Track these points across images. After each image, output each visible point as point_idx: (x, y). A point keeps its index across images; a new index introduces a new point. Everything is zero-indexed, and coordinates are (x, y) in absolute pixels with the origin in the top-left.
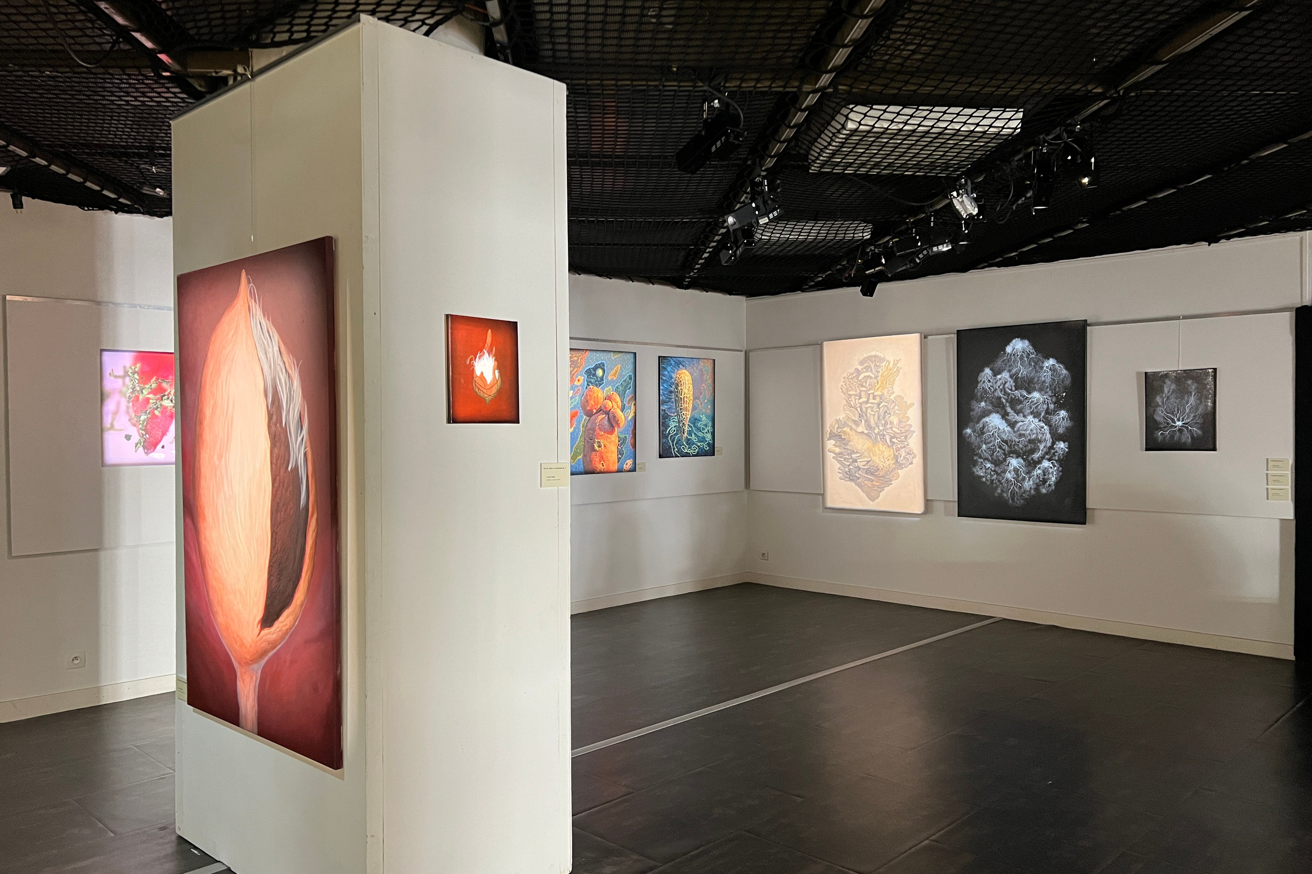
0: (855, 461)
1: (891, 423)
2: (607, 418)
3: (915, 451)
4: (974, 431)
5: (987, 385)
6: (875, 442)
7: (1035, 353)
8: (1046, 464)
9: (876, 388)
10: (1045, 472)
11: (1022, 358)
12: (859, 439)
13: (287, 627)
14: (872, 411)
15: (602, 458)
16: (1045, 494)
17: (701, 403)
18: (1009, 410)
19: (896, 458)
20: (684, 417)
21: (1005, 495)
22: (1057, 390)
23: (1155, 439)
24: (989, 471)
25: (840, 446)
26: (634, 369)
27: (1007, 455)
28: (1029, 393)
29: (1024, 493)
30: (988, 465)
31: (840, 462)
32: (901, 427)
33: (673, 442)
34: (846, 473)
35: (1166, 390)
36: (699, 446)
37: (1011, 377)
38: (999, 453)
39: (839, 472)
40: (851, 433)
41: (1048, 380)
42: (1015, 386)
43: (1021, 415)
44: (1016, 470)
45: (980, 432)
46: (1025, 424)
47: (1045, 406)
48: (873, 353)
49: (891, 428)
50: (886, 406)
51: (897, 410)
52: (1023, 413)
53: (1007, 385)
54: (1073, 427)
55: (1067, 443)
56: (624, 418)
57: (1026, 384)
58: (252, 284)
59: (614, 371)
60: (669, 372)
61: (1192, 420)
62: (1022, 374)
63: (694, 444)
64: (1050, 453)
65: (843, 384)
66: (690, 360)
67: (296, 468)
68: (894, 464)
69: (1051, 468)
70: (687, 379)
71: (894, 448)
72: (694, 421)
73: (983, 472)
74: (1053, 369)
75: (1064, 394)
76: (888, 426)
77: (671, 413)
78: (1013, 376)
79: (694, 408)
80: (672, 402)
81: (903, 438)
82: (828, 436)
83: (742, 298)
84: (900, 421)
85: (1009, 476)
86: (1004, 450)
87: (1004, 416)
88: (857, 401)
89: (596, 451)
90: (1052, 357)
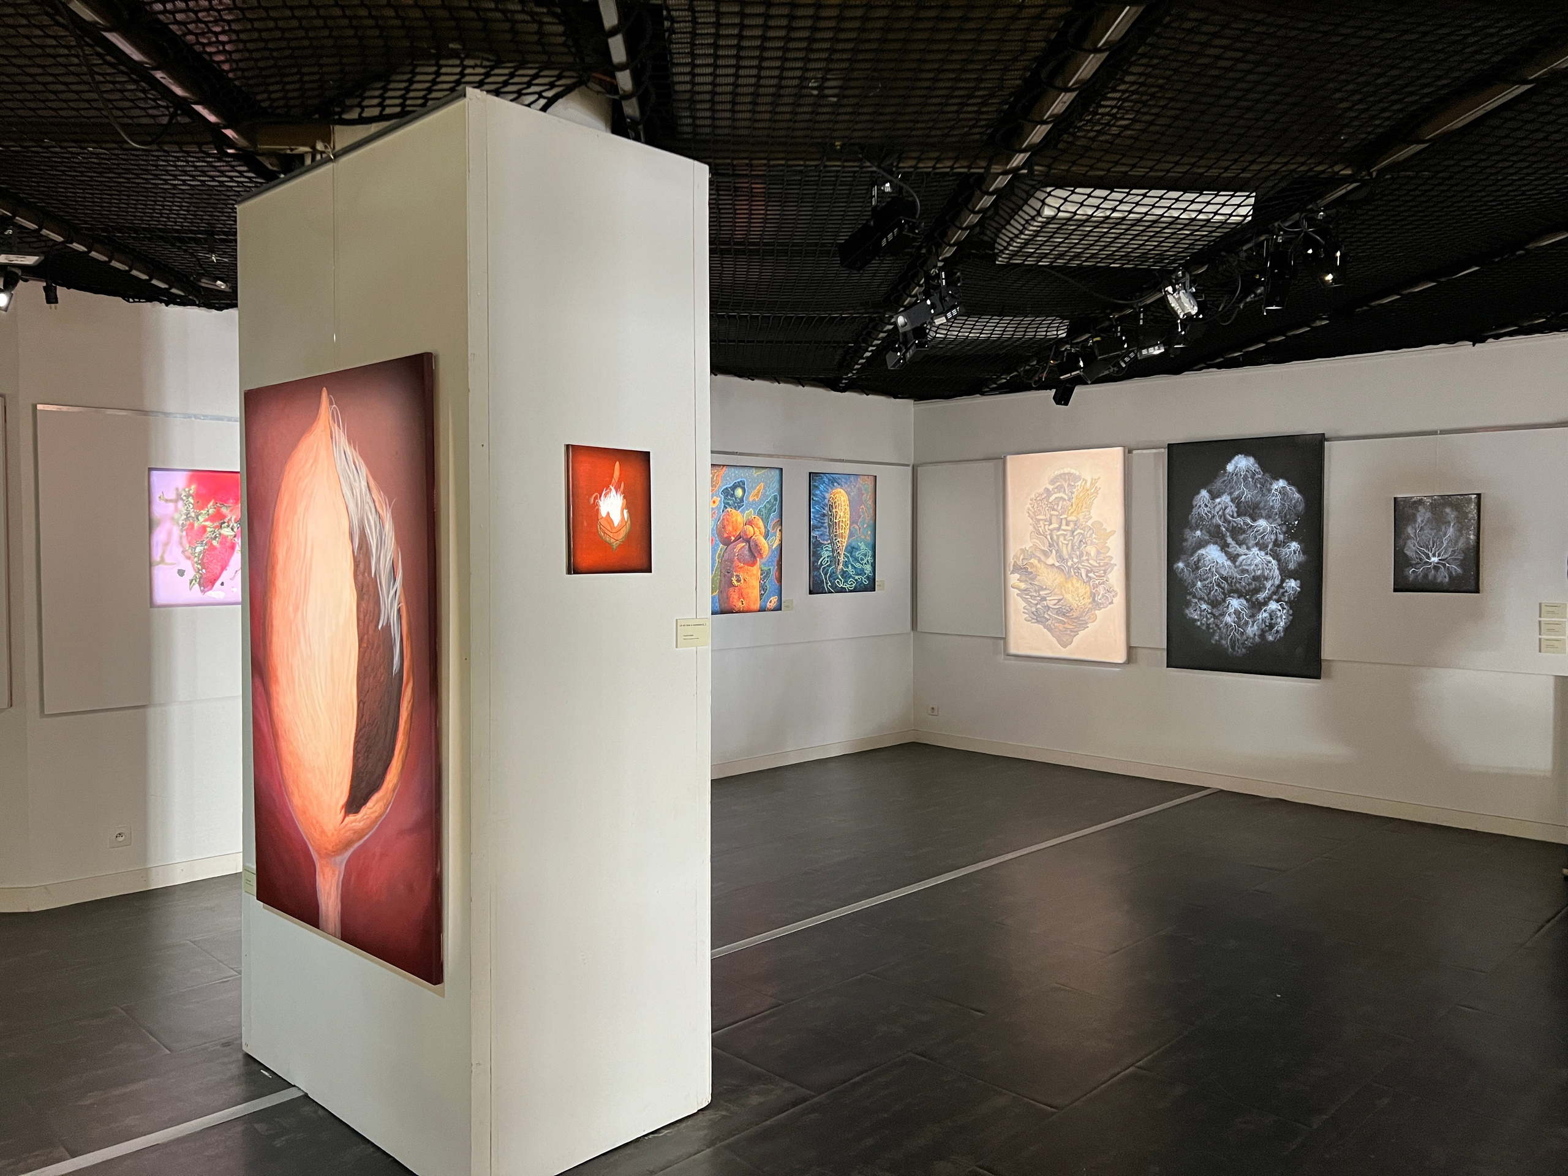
0: (1044, 599)
1: (1088, 554)
2: (747, 547)
3: (1116, 589)
4: (1187, 565)
5: (1203, 511)
6: (1068, 577)
7: (1262, 473)
8: (1273, 606)
9: (1070, 512)
10: (1272, 615)
11: (1245, 478)
12: (1048, 574)
13: (376, 814)
14: (1065, 540)
15: (741, 595)
16: (1272, 643)
17: (860, 528)
18: (1229, 540)
19: (1093, 596)
20: (839, 545)
21: (1224, 642)
22: (1288, 517)
23: (1406, 577)
24: (1205, 613)
25: (1026, 581)
26: (779, 489)
27: (1227, 594)
28: (1254, 520)
29: (1246, 640)
30: (1204, 606)
31: (1024, 599)
32: (1100, 560)
33: (826, 574)
34: (1033, 613)
35: (1419, 520)
36: (856, 580)
37: (1232, 500)
38: (1216, 592)
39: (1024, 612)
40: (1039, 565)
41: (1277, 505)
42: (1237, 512)
43: (1244, 546)
44: (1237, 613)
45: (1194, 567)
46: (1248, 558)
47: (1273, 537)
48: (1066, 471)
49: (1088, 560)
50: (1081, 534)
51: (1095, 538)
52: (1247, 545)
53: (1227, 511)
54: (1307, 562)
55: (1298, 581)
56: (767, 546)
57: (1251, 510)
58: (334, 406)
59: (756, 491)
60: (821, 491)
61: (1450, 556)
62: (1245, 497)
63: (850, 577)
64: (1278, 592)
65: (1030, 506)
66: (847, 476)
67: (388, 627)
68: (1090, 603)
69: (1280, 610)
70: (843, 499)
71: (1091, 584)
72: (851, 549)
73: (1197, 615)
74: (1283, 492)
75: (1296, 523)
76: (1084, 558)
77: (824, 540)
78: (1237, 501)
79: (851, 535)
80: (825, 528)
81: (1102, 572)
82: (1012, 569)
83: (909, 403)
84: (1098, 553)
85: (1228, 619)
86: (1223, 588)
87: (1224, 547)
88: (1047, 527)
89: (734, 586)
90: (1282, 478)
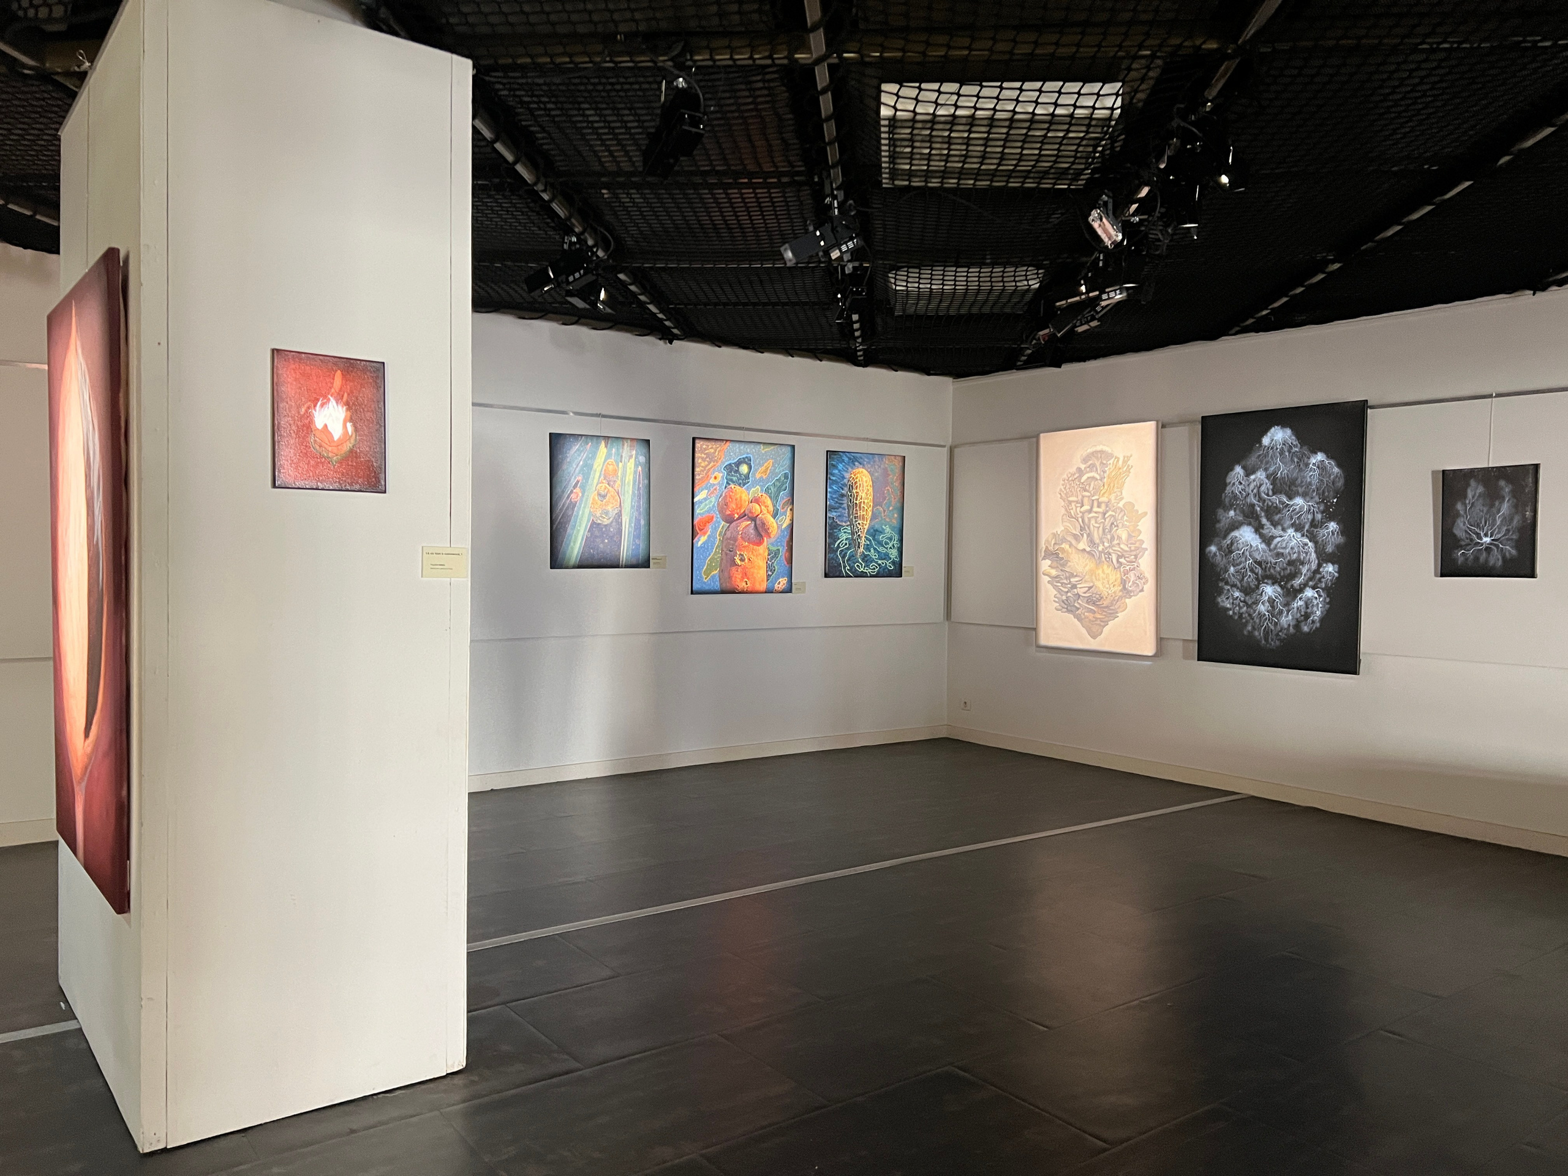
0: (1074, 586)
1: (1119, 538)
2: (753, 525)
3: (1147, 575)
4: (1220, 549)
5: (1237, 489)
6: (1099, 563)
7: (1299, 445)
8: (1309, 593)
9: (1102, 492)
10: (1307, 604)
11: (1282, 452)
12: (1079, 559)
13: (95, 737)
14: (1096, 522)
15: (745, 574)
16: (1308, 633)
17: (884, 511)
18: (1264, 521)
19: (1124, 583)
20: (859, 527)
21: (1256, 633)
22: (1326, 494)
23: (1455, 560)
24: (1237, 602)
25: (1057, 567)
26: (791, 466)
27: (1260, 580)
28: (1290, 498)
29: (1280, 631)
30: (1237, 594)
31: (1055, 587)
32: (1132, 544)
33: (843, 557)
34: (1063, 602)
35: (1470, 494)
36: (879, 565)
37: (1268, 477)
38: (1250, 578)
39: (1054, 601)
40: (1070, 550)
41: (1315, 481)
42: (1273, 490)
43: (1280, 528)
44: (1271, 601)
45: (1227, 550)
46: (1283, 540)
47: (1310, 517)
48: (1099, 448)
49: (1119, 544)
50: (1113, 516)
51: (1126, 521)
52: (1282, 525)
53: (1263, 488)
54: (1345, 544)
55: (1336, 566)
56: (776, 526)
57: (1286, 487)
59: (763, 468)
60: (839, 471)
61: (1503, 536)
62: (1281, 473)
63: (873, 561)
64: (1315, 578)
65: (1062, 487)
66: (871, 456)
67: (98, 541)
68: (1120, 591)
69: (1316, 598)
70: (865, 479)
71: (1122, 570)
72: (874, 533)
73: (1229, 603)
74: (1321, 466)
75: (1335, 500)
76: (1116, 542)
77: (842, 521)
78: (1272, 477)
79: (874, 517)
80: (844, 509)
81: (1133, 557)
82: (1043, 554)
83: (948, 380)
84: (1130, 536)
85: (1262, 608)
86: (1257, 574)
87: (1258, 529)
88: (1078, 509)
89: (738, 565)
90: (1321, 450)
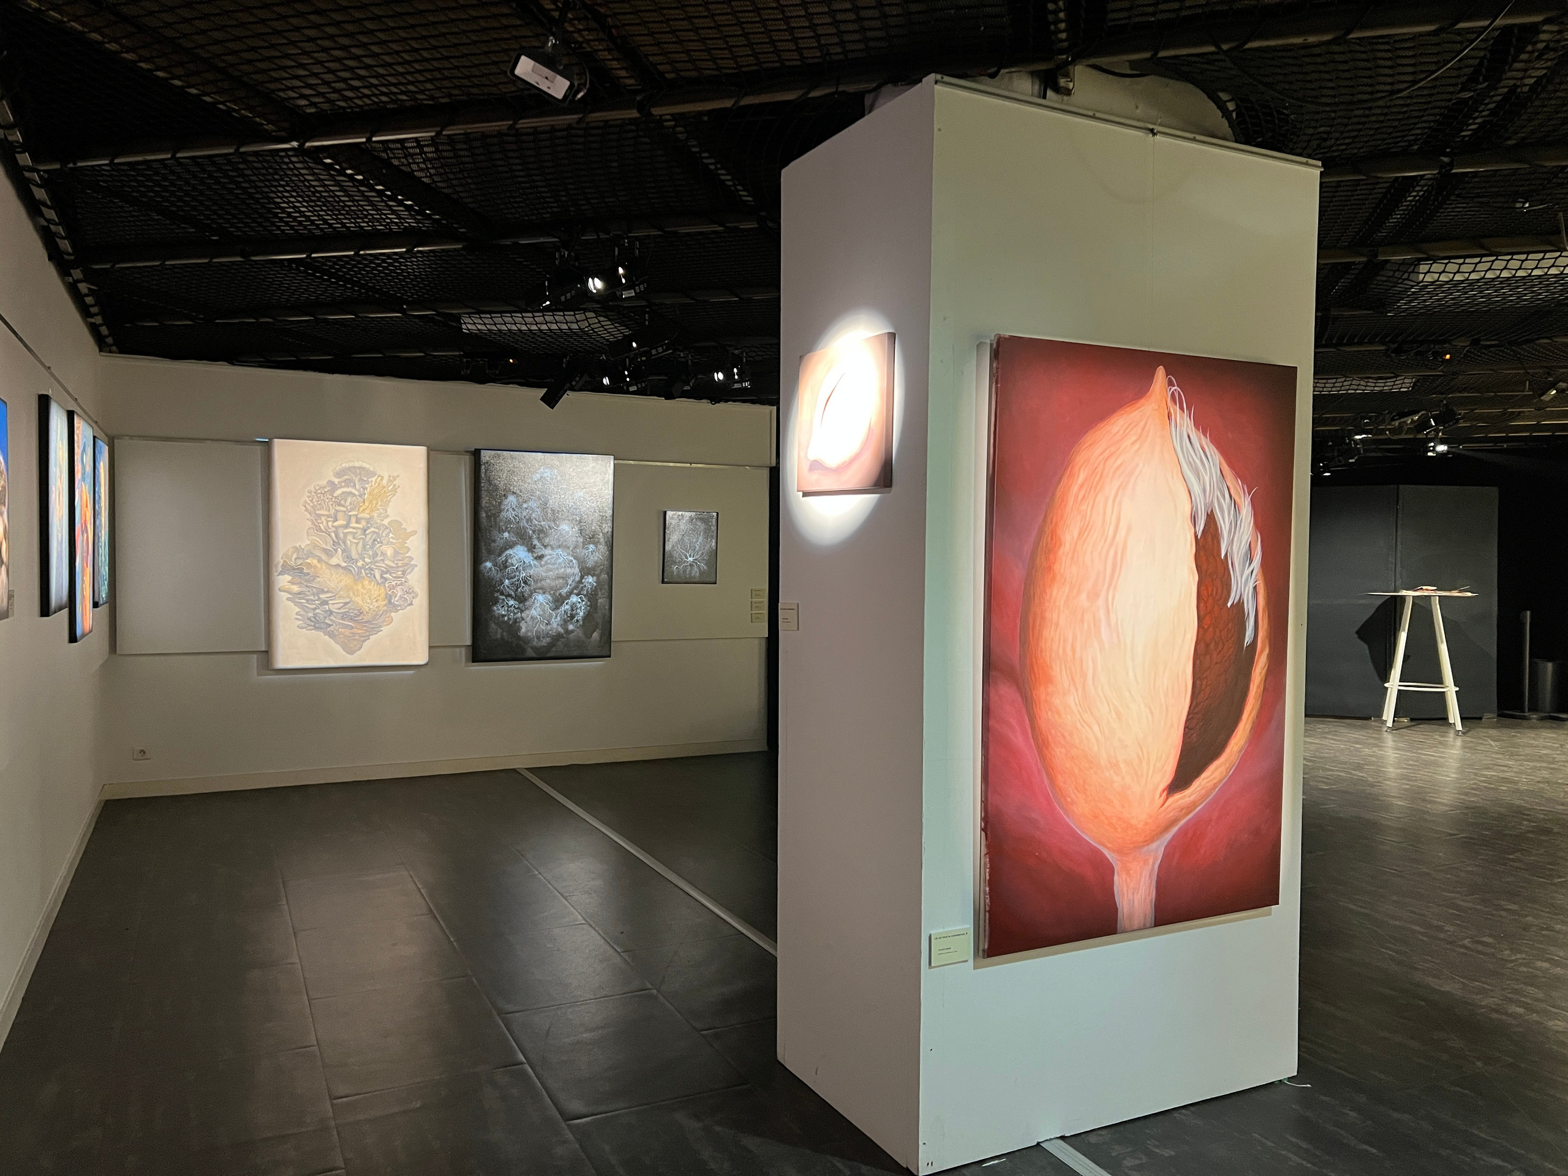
0: (325, 603)
1: (383, 554)
3: (417, 589)
4: (495, 565)
5: (511, 515)
6: (358, 578)
8: (574, 599)
9: (361, 509)
10: (573, 607)
12: (332, 574)
16: (572, 631)
18: (535, 542)
19: (389, 598)
21: (530, 634)
23: (672, 573)
25: (301, 583)
27: (534, 591)
28: (558, 525)
29: (550, 631)
30: (511, 602)
31: (297, 604)
32: (398, 560)
34: (309, 619)
35: (682, 529)
37: (538, 507)
38: (524, 589)
39: (296, 619)
40: (319, 565)
42: (542, 518)
43: (549, 548)
44: (542, 607)
45: (502, 566)
46: (553, 558)
47: (574, 540)
48: (357, 464)
49: (383, 560)
50: (374, 532)
52: (551, 546)
53: (534, 515)
54: (601, 561)
55: (595, 578)
57: (555, 516)
58: (1176, 388)
61: (701, 556)
62: (550, 504)
64: (578, 588)
65: (307, 499)
67: (1240, 605)
68: (385, 605)
69: (579, 603)
71: (387, 585)
73: (505, 611)
76: (379, 558)
78: (541, 507)
81: (400, 573)
82: (279, 570)
84: (396, 553)
85: (534, 613)
86: (529, 585)
87: (531, 549)
88: (330, 524)
